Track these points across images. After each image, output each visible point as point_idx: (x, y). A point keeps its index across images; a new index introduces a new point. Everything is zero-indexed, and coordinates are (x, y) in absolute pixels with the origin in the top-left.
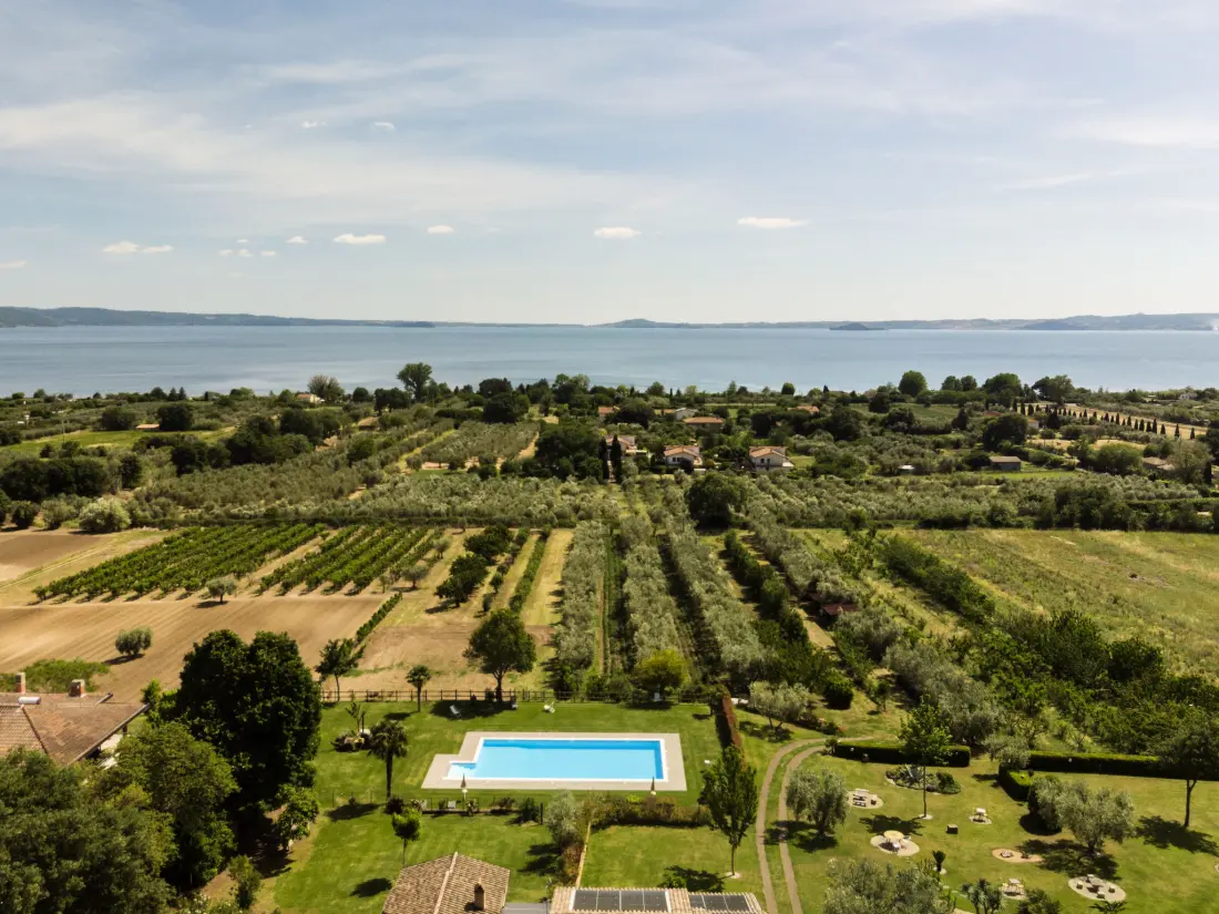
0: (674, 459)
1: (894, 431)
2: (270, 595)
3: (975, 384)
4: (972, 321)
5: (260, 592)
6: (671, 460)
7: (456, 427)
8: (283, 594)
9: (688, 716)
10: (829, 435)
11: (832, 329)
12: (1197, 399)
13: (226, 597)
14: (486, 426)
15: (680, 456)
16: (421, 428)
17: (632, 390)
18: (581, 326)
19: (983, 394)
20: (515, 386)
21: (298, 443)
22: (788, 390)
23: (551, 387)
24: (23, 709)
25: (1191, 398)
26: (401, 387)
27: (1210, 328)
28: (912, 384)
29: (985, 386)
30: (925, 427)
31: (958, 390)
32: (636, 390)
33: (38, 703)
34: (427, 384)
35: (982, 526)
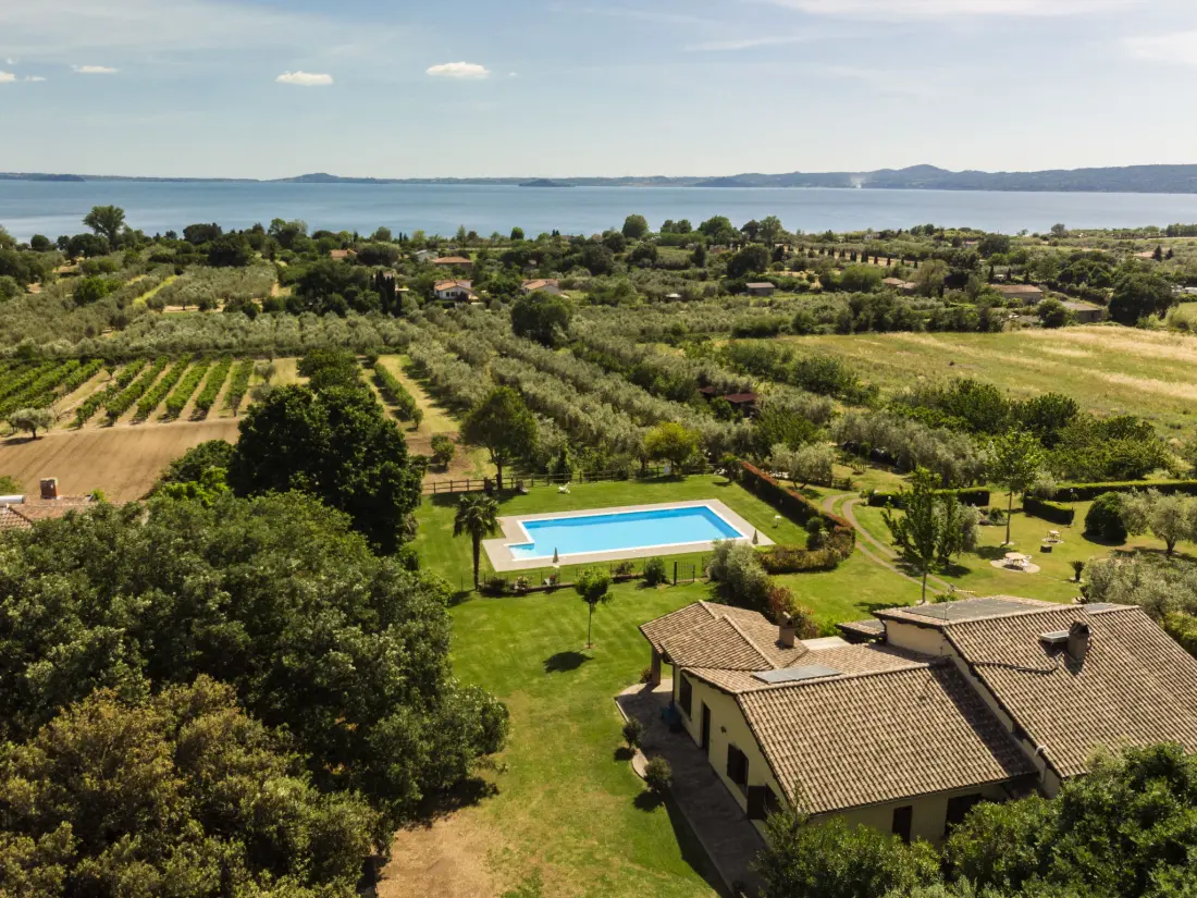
0: (448, 294)
1: (642, 267)
2: (91, 427)
3: (690, 228)
4: (650, 179)
5: (79, 424)
6: (444, 295)
7: (178, 273)
8: (110, 425)
9: (709, 484)
10: (587, 270)
11: (521, 185)
12: (880, 238)
13: (40, 432)
14: (215, 270)
15: (453, 290)
16: (138, 274)
17: (356, 236)
18: (257, 181)
19: (701, 235)
20: (226, 231)
21: (6, 285)
22: (517, 234)
23: (266, 232)
24: (10, 509)
25: (874, 238)
26: (91, 231)
27: (854, 187)
28: (634, 228)
29: (700, 229)
30: (668, 262)
31: (676, 233)
32: (360, 236)
33: (23, 501)
34: (120, 231)
35: (790, 334)
